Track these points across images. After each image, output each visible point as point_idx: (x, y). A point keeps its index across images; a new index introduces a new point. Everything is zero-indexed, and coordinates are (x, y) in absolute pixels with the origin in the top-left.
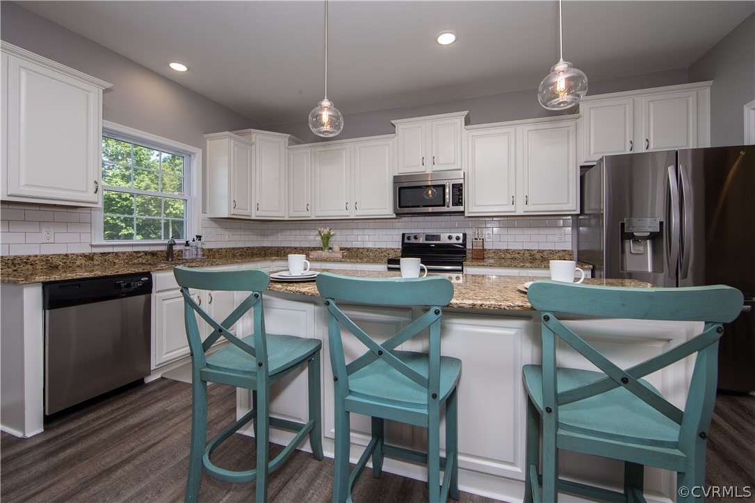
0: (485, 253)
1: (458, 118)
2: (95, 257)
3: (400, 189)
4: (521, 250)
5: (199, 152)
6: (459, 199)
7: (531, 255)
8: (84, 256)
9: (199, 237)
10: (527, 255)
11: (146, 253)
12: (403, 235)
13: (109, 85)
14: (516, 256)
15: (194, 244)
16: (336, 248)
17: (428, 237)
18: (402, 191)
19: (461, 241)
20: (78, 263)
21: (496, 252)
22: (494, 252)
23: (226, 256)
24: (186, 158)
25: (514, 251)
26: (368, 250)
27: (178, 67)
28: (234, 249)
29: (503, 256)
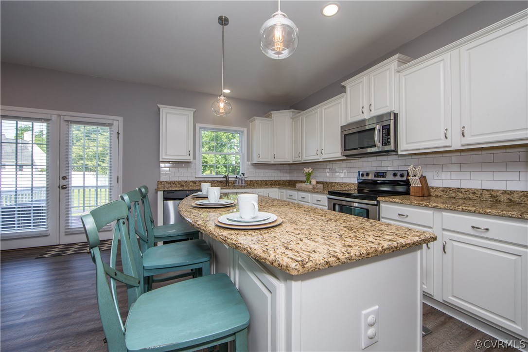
0: (432, 190)
1: (392, 63)
2: (197, 183)
3: (344, 135)
4: (477, 190)
5: (245, 130)
6: (388, 139)
7: (492, 196)
8: (193, 182)
9: (243, 174)
10: (486, 196)
11: (218, 181)
12: (359, 172)
13: (195, 110)
14: (471, 196)
15: (240, 177)
16: (314, 182)
17: (378, 174)
18: (347, 137)
19: (404, 178)
20: (191, 184)
21: (445, 190)
22: (443, 191)
23: (261, 185)
24: (241, 133)
25: (467, 191)
26: (338, 183)
27: (227, 91)
28: (266, 181)
29: (453, 195)
